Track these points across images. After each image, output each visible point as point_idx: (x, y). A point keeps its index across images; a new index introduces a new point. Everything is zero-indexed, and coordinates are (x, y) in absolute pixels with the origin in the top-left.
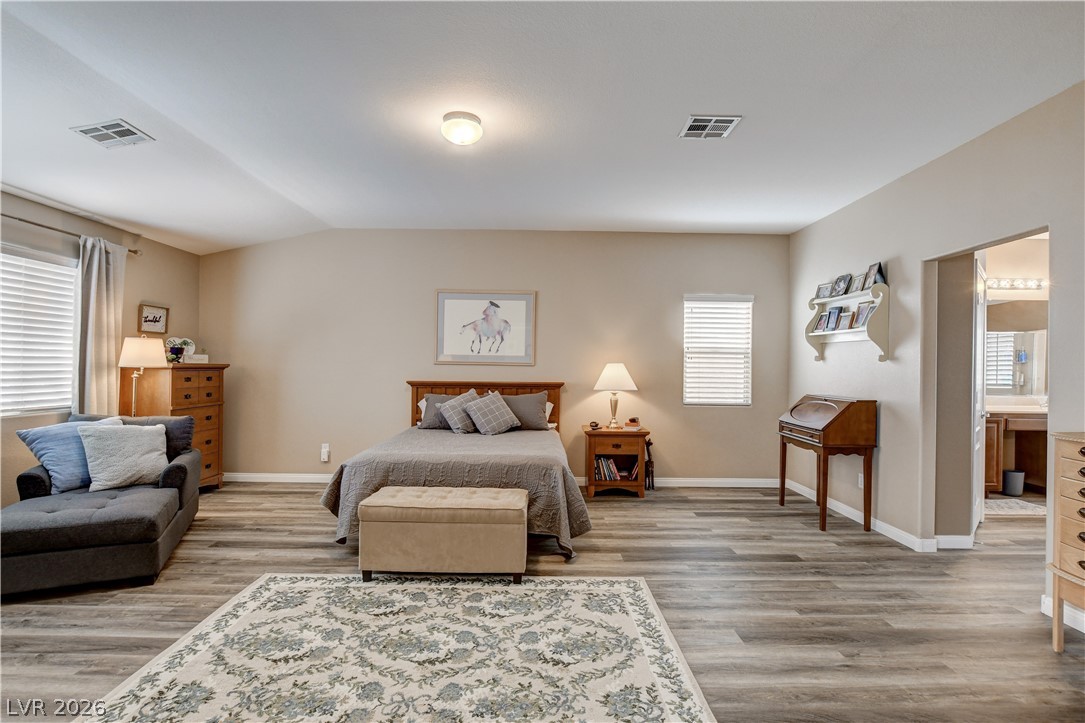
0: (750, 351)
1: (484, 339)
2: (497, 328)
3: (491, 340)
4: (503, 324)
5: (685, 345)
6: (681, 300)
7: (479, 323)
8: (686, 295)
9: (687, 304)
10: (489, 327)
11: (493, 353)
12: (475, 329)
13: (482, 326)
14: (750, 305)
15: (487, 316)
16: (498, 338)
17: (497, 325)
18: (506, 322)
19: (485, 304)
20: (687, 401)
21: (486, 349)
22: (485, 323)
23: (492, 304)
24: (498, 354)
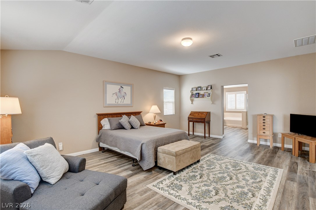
0: (174, 102)
1: (119, 98)
2: (123, 95)
3: (121, 99)
4: (124, 94)
5: (164, 100)
6: (163, 89)
7: (118, 93)
8: (164, 88)
9: (164, 90)
10: (120, 94)
11: (122, 103)
12: (116, 95)
13: (118, 94)
14: (174, 91)
15: (120, 91)
16: (123, 98)
17: (123, 94)
18: (125, 93)
19: (119, 87)
20: (164, 114)
21: (120, 101)
22: (119, 93)
23: (121, 87)
24: (123, 103)
